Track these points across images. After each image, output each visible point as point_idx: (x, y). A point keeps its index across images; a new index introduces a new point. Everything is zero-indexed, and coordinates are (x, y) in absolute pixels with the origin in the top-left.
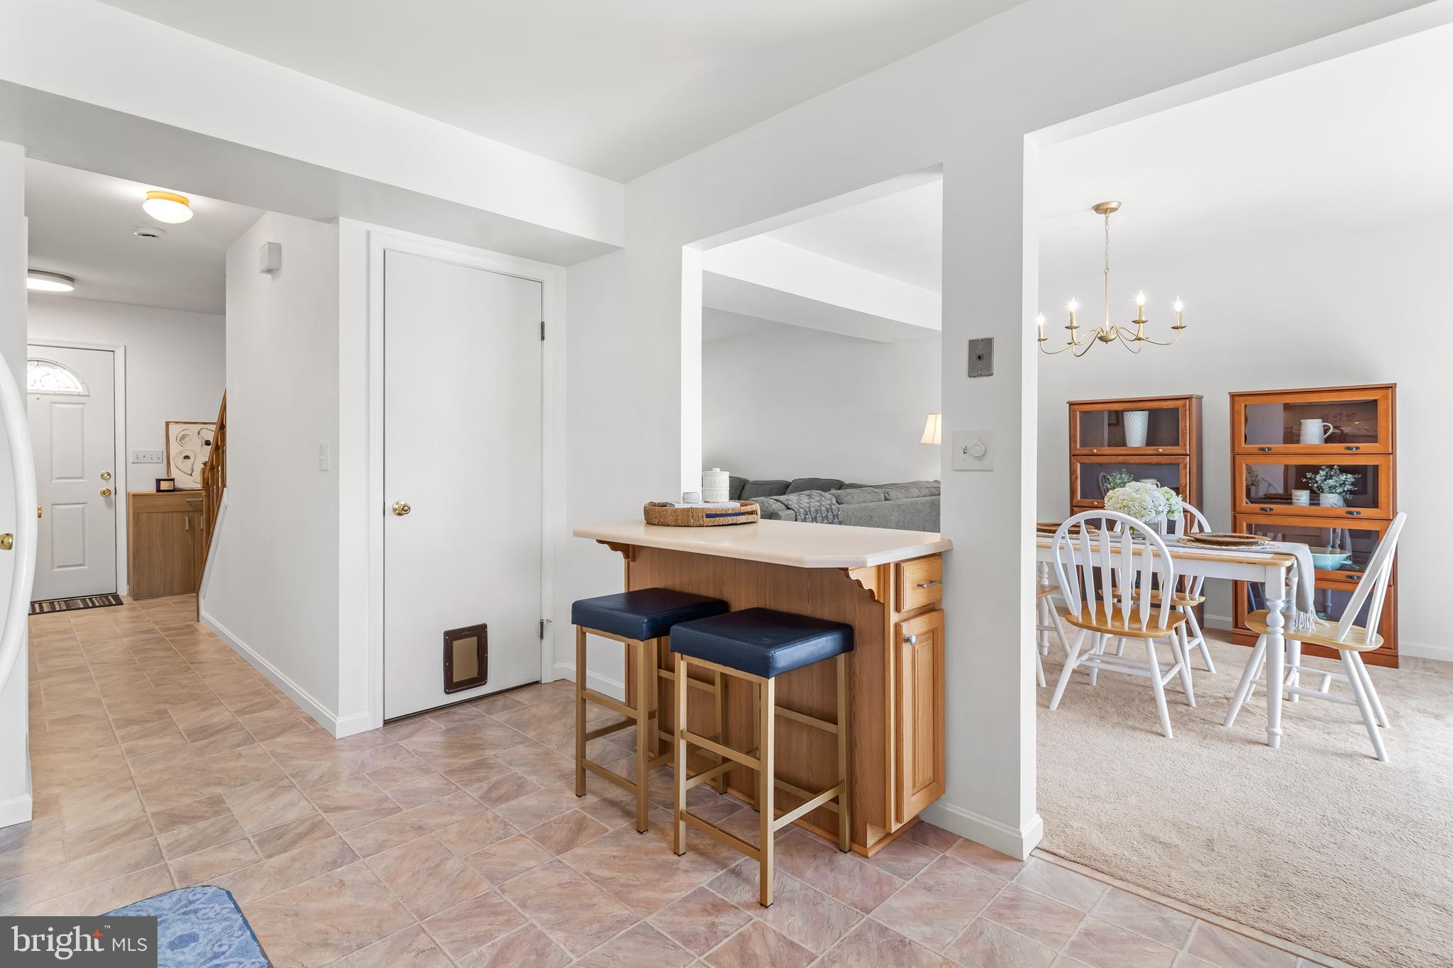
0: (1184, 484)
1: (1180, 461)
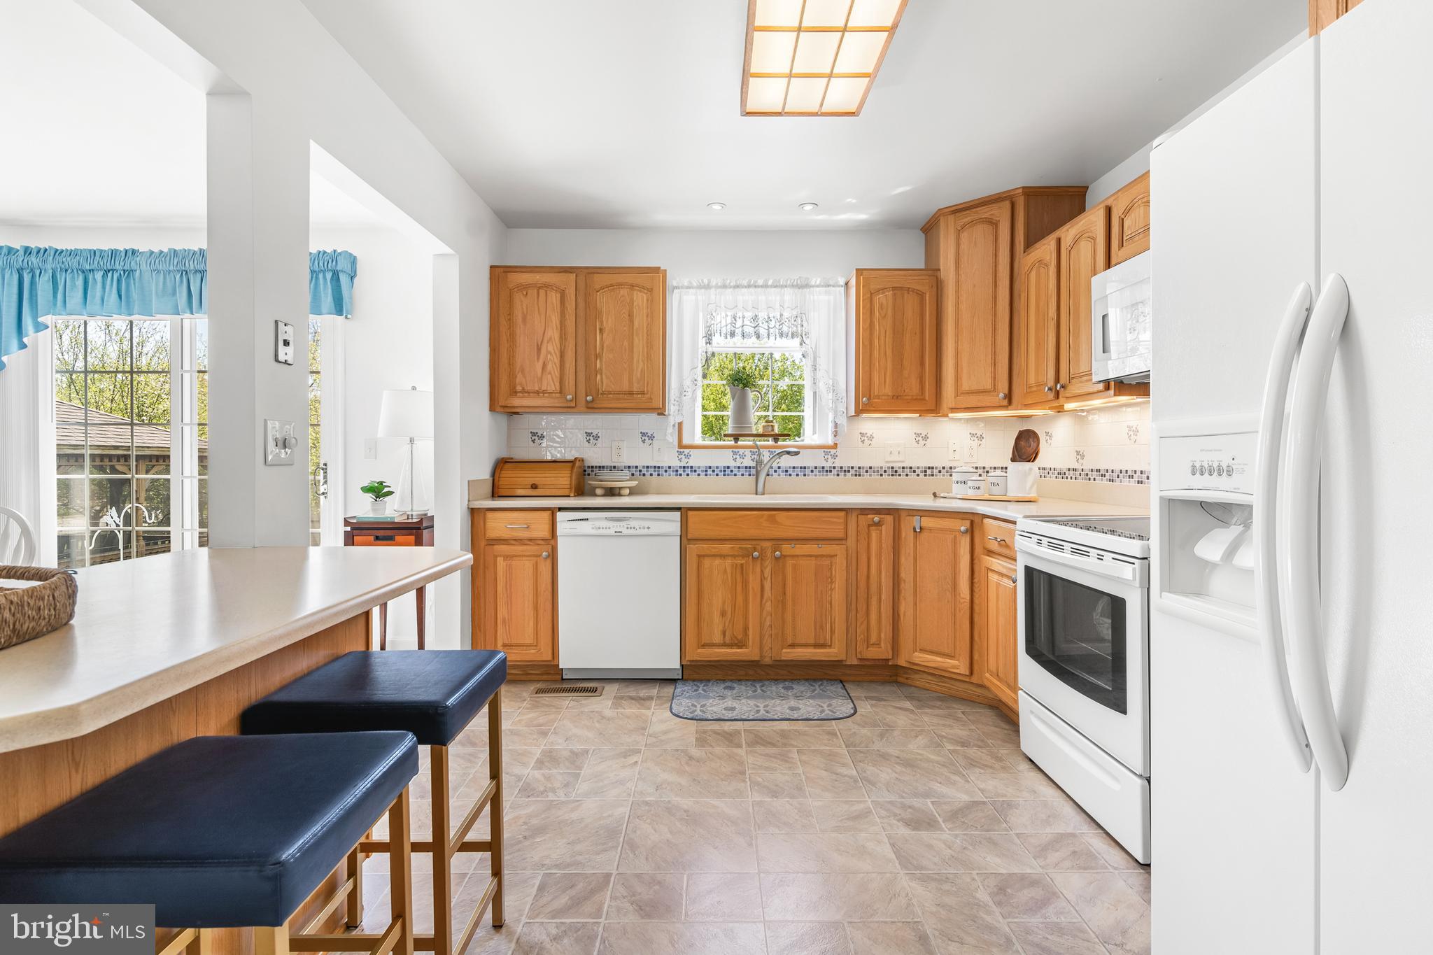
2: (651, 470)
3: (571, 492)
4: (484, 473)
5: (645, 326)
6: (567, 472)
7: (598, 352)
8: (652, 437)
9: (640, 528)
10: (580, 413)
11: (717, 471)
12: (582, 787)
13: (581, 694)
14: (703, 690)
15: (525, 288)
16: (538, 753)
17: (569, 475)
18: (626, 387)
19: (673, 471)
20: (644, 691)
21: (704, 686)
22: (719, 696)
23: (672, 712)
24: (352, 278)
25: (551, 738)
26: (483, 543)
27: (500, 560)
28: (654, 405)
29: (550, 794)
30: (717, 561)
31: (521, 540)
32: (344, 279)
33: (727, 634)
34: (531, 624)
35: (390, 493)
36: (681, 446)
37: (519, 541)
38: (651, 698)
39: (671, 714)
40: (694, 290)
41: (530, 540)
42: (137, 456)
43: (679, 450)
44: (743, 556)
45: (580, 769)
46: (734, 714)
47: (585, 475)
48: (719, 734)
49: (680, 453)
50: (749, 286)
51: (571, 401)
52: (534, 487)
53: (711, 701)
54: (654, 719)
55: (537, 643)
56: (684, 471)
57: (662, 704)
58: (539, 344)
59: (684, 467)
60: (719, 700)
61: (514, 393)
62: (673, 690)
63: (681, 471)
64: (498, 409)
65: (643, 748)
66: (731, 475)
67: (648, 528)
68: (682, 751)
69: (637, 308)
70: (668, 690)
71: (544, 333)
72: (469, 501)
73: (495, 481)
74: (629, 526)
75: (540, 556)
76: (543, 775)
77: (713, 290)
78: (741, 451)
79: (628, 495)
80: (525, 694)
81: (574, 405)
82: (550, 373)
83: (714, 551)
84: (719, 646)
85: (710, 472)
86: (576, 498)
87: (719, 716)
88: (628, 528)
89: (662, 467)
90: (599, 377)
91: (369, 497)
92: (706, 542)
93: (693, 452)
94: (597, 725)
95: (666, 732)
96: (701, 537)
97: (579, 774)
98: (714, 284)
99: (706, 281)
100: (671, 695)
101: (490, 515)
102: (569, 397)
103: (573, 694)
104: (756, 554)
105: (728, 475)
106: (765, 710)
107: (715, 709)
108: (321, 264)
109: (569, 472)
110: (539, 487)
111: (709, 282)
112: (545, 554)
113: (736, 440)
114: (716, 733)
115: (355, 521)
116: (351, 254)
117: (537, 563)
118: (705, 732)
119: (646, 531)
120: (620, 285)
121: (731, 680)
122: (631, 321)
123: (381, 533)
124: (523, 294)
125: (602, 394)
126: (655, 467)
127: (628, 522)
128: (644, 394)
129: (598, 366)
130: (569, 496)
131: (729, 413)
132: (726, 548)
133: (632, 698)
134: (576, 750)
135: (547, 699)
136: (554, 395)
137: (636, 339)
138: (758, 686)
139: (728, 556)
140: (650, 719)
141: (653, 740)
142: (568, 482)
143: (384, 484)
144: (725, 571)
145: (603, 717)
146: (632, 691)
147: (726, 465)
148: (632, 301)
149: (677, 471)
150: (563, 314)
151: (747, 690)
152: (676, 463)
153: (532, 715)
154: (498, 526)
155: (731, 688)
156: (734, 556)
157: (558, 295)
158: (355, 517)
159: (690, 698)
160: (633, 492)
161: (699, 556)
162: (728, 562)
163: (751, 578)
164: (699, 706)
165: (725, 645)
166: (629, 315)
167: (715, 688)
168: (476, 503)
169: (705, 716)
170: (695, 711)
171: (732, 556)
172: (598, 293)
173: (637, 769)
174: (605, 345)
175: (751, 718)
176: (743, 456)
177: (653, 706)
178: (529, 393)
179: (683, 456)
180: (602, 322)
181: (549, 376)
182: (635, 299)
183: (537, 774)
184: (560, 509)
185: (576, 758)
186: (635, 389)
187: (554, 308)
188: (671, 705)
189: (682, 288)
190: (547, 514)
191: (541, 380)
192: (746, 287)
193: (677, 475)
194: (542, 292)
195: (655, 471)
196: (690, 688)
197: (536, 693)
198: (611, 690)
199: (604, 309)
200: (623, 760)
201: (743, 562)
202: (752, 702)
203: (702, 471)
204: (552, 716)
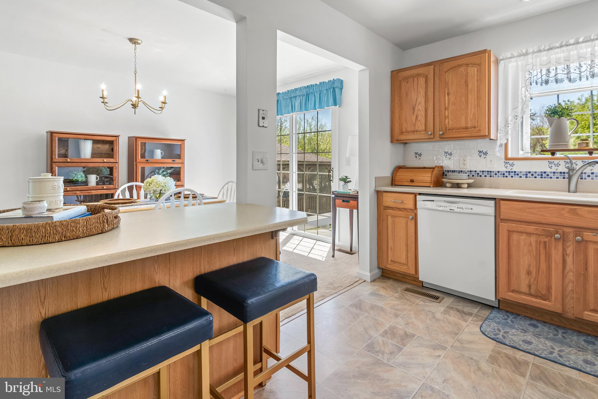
0: (115, 176)
1: (114, 165)
2: (486, 174)
3: (431, 184)
4: (387, 173)
5: (476, 86)
6: (429, 173)
7: (446, 106)
8: (486, 154)
9: (466, 209)
10: (436, 141)
11: (535, 175)
12: (400, 358)
13: (428, 298)
14: (512, 321)
15: (407, 78)
16: (387, 326)
17: (430, 175)
18: (463, 125)
19: (501, 174)
20: (468, 308)
21: (513, 318)
22: (522, 329)
23: (480, 328)
24: (341, 89)
25: (399, 320)
26: (382, 208)
27: (389, 217)
28: (482, 133)
29: (380, 355)
30: (524, 237)
31: (399, 208)
32: (337, 90)
33: (532, 287)
34: (404, 253)
35: (350, 181)
36: (507, 158)
37: (399, 209)
38: (470, 314)
39: (480, 331)
40: (515, 59)
41: (404, 209)
42: (282, 164)
43: (506, 161)
44: (547, 236)
45: (404, 345)
46: (529, 348)
47: (443, 175)
48: (510, 358)
49: (506, 163)
50: (561, 46)
51: (431, 134)
52: (412, 181)
53: (514, 331)
54: (466, 330)
55: (407, 263)
56: (509, 174)
57: (476, 321)
58: (414, 107)
59: (509, 172)
60: (521, 332)
61: (402, 133)
62: (489, 313)
63: (507, 174)
64: (395, 142)
65: (449, 348)
66: (547, 178)
67: (472, 209)
68: (475, 361)
69: (470, 77)
70: (486, 313)
71: (417, 100)
72: (375, 187)
73: (393, 177)
74: (459, 207)
75: (409, 218)
76: (383, 341)
77: (530, 56)
78: (556, 162)
79: (466, 188)
80: (399, 289)
81: (433, 137)
82: (420, 121)
83: (520, 229)
84: (526, 294)
85: (529, 175)
86: (434, 188)
87: (515, 345)
88: (458, 208)
89: (493, 172)
90: (447, 120)
91: (342, 183)
92: (515, 222)
93: (515, 162)
94: (428, 321)
95: (470, 342)
96: (510, 218)
97: (402, 349)
98: (531, 51)
99: (524, 51)
100: (485, 316)
101: (385, 194)
102: (429, 133)
103: (423, 297)
104: (557, 236)
105: (545, 178)
106: (559, 354)
107: (514, 338)
108: (329, 86)
109: (431, 173)
110: (415, 181)
111: (527, 51)
112: (411, 217)
113: (553, 154)
114: (508, 357)
115: (336, 193)
116: (340, 79)
117: (407, 221)
118: (499, 353)
119: (470, 211)
120: (460, 66)
121: (537, 320)
122: (467, 85)
123: (344, 199)
124: (406, 82)
125: (449, 130)
126: (488, 172)
127: (458, 205)
128: (475, 128)
129: (447, 114)
130: (430, 187)
131: (548, 136)
132: (531, 228)
133: (458, 310)
134: (408, 333)
135: (409, 295)
136: (422, 132)
137: (470, 96)
138: (560, 331)
139: (533, 234)
140: (463, 329)
141: (457, 344)
142: (430, 179)
143: (348, 177)
144: (530, 244)
145: (434, 317)
146: (461, 306)
147: (543, 171)
148: (467, 73)
149: (504, 174)
150: (426, 88)
151: (548, 332)
152: (503, 169)
153: (397, 302)
154: (389, 200)
155: (535, 326)
156: (539, 235)
157: (424, 79)
158: (336, 191)
159: (498, 323)
160: (470, 186)
161: (509, 231)
162: (533, 239)
163: (553, 252)
164: (502, 331)
165: (530, 295)
166: (465, 82)
167: (522, 322)
168: (379, 188)
169: (504, 341)
170: (499, 334)
171: (536, 234)
172: (447, 73)
173: (438, 361)
174: (450, 102)
175: (543, 355)
176: (558, 165)
177: (469, 320)
178: (409, 132)
179: (508, 165)
180: (448, 89)
181: (419, 123)
182: (469, 72)
183: (380, 339)
184: (420, 194)
185: (407, 337)
186: (469, 125)
187: (422, 86)
188: (482, 324)
189: (506, 59)
190: (412, 196)
191: (415, 125)
192: (558, 48)
193: (504, 177)
194: (416, 79)
195: (488, 174)
196: (501, 316)
197: (405, 290)
198: (448, 301)
199: (450, 82)
200: (432, 350)
201: (546, 240)
202: (549, 343)
203: (524, 175)
204: (406, 307)
